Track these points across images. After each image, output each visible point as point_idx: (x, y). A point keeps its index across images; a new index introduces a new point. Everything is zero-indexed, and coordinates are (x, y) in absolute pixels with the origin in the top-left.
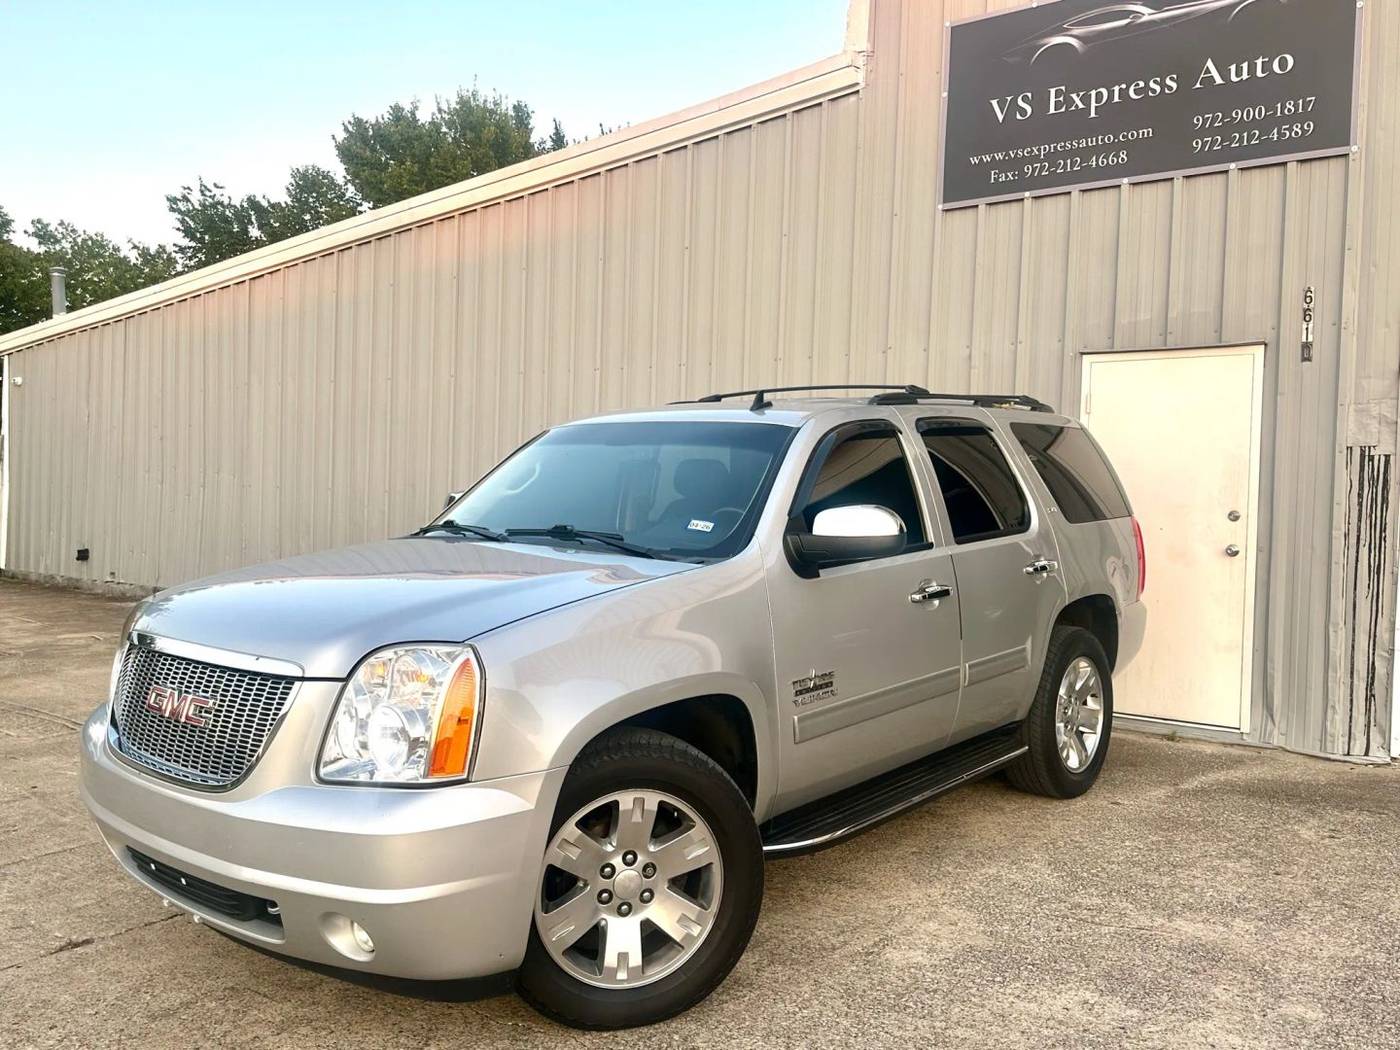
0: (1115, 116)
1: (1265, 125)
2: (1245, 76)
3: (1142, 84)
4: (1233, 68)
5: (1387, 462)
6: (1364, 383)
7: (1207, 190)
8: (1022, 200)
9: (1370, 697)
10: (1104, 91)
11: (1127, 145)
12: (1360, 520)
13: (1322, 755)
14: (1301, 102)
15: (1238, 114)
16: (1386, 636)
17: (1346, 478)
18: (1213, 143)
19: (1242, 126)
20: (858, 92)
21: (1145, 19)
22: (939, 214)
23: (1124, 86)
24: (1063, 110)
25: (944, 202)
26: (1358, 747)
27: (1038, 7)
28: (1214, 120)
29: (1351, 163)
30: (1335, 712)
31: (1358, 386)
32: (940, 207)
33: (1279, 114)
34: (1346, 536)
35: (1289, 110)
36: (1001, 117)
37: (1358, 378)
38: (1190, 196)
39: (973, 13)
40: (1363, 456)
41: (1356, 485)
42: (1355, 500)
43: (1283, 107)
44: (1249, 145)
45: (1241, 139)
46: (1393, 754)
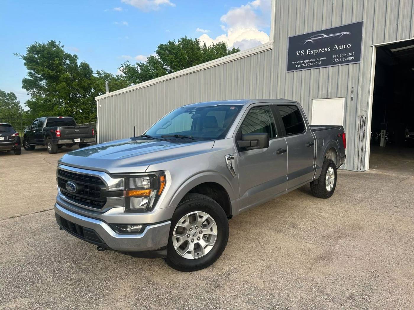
0: (319, 55)
1: (346, 57)
3: (324, 49)
4: (340, 46)
5: (365, 118)
7: (335, 69)
8: (302, 70)
9: (361, 160)
10: (317, 50)
11: (321, 60)
12: (360, 129)
13: (353, 170)
14: (352, 53)
15: (341, 55)
16: (365, 149)
17: (358, 121)
18: (336, 60)
19: (342, 57)
20: (271, 49)
21: (325, 37)
22: (287, 73)
23: (320, 50)
24: (309, 54)
25: (288, 71)
26: (359, 169)
27: (305, 34)
29: (360, 65)
30: (355, 163)
31: (361, 105)
34: (358, 132)
36: (298, 55)
37: (361, 103)
38: (332, 70)
39: (293, 35)
40: (361, 117)
41: (360, 123)
42: (360, 125)
43: (349, 54)
44: (343, 61)
45: (341, 60)
46: (365, 170)
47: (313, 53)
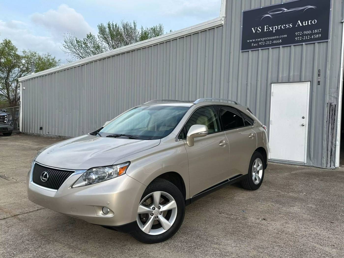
0: (279, 32)
1: (311, 35)
2: (306, 24)
3: (285, 25)
4: (304, 22)
5: (335, 106)
6: (331, 89)
7: (298, 48)
8: (259, 50)
9: (331, 155)
10: (277, 27)
11: (281, 38)
12: (329, 118)
13: (321, 167)
14: (318, 30)
15: (305, 32)
16: (335, 142)
17: (326, 109)
18: (300, 38)
19: (306, 35)
20: (223, 26)
21: (285, 11)
22: (241, 53)
23: (281, 26)
24: (268, 31)
26: (329, 166)
27: (262, 8)
28: (300, 33)
29: (328, 43)
30: (324, 158)
31: (329, 90)
32: (241, 51)
33: (314, 32)
34: (327, 122)
35: (316, 32)
36: (254, 32)
37: (329, 88)
38: (295, 50)
39: (248, 9)
40: (330, 105)
41: (329, 111)
42: (329, 114)
44: (307, 39)
45: (306, 37)
46: (336, 167)
47: (272, 30)
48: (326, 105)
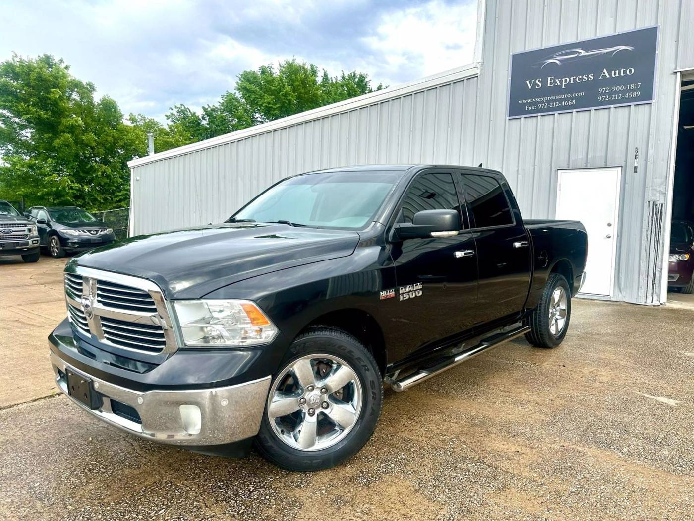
0: (570, 88)
1: (624, 92)
2: (617, 75)
3: (581, 77)
4: (613, 72)
5: (662, 206)
6: (655, 180)
7: (603, 114)
8: (537, 116)
9: (654, 284)
10: (568, 79)
11: (575, 98)
12: (652, 225)
13: (637, 303)
14: (636, 85)
15: (614, 88)
16: (660, 264)
17: (648, 211)
18: (606, 98)
19: (616, 92)
20: (477, 76)
21: (582, 54)
22: (507, 120)
23: (574, 78)
24: (553, 85)
25: (509, 116)
26: (649, 301)
27: (544, 49)
28: (606, 90)
29: (653, 106)
30: (642, 289)
31: (653, 181)
32: (508, 118)
33: (628, 89)
34: (647, 231)
35: (632, 87)
36: (530, 87)
37: (653, 178)
39: (519, 49)
40: (654, 204)
41: (651, 214)
42: (651, 219)
43: (630, 86)
44: (618, 99)
45: (615, 97)
46: (661, 302)
47: (559, 84)
48: (646, 205)
